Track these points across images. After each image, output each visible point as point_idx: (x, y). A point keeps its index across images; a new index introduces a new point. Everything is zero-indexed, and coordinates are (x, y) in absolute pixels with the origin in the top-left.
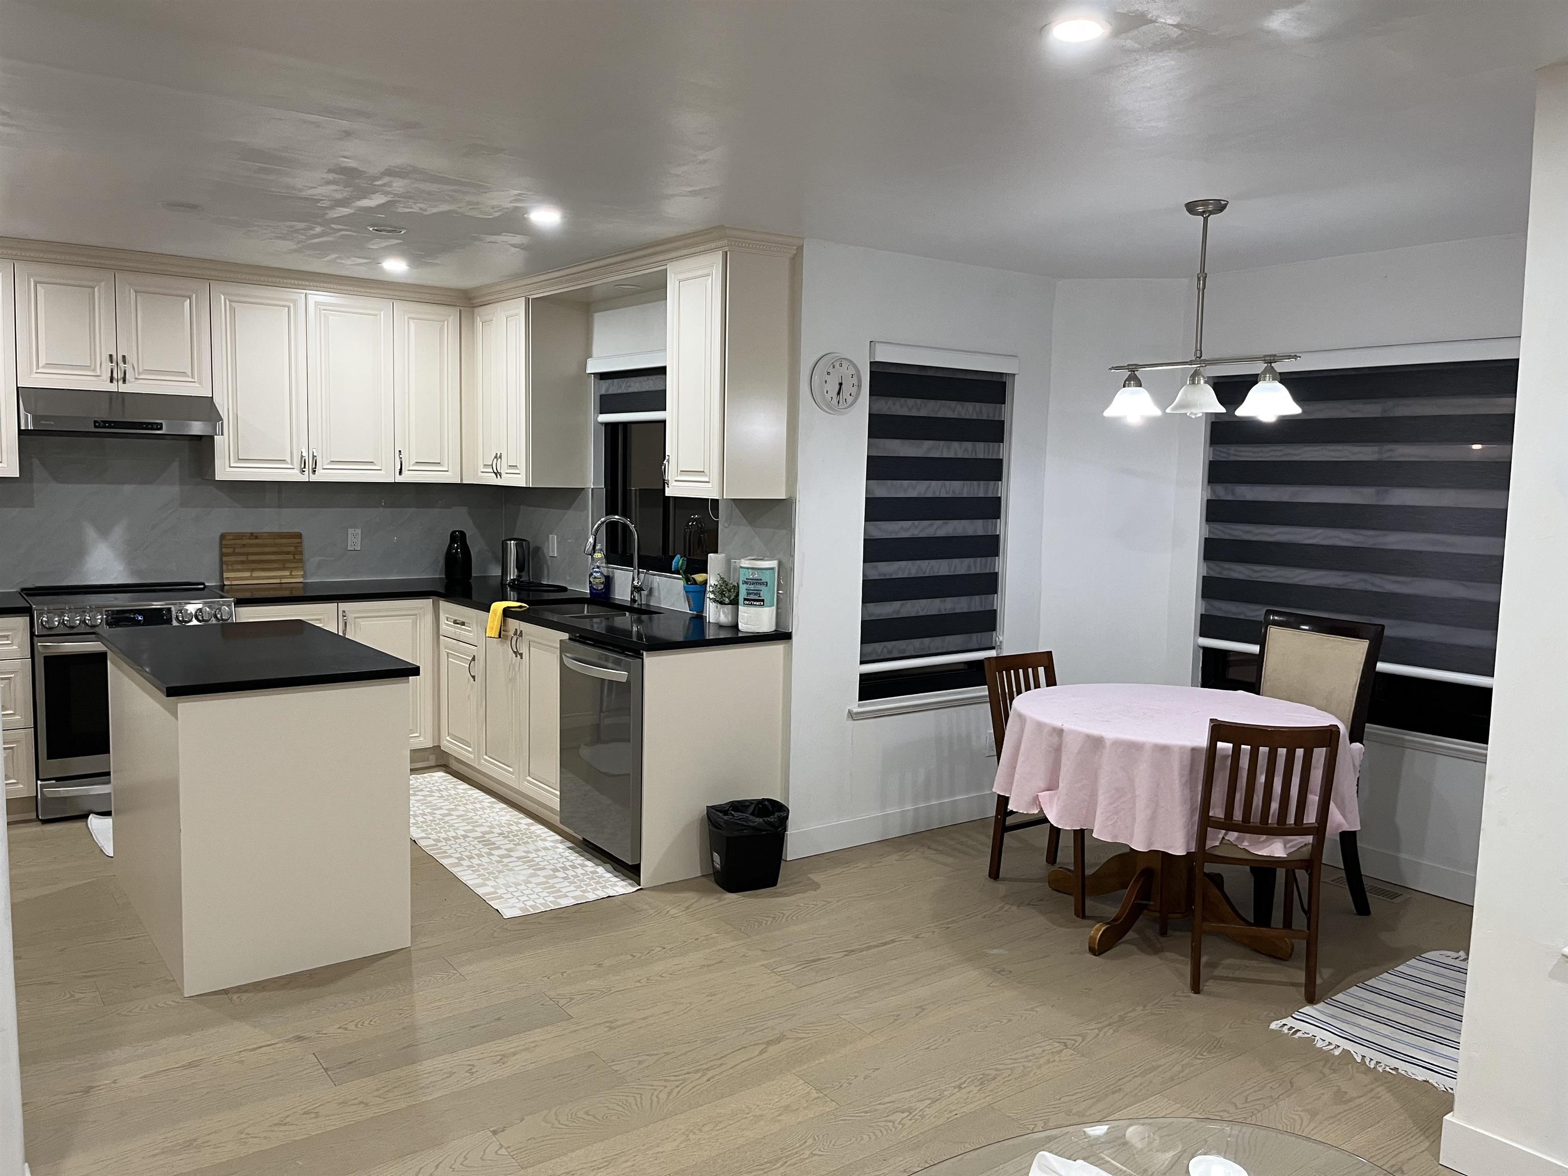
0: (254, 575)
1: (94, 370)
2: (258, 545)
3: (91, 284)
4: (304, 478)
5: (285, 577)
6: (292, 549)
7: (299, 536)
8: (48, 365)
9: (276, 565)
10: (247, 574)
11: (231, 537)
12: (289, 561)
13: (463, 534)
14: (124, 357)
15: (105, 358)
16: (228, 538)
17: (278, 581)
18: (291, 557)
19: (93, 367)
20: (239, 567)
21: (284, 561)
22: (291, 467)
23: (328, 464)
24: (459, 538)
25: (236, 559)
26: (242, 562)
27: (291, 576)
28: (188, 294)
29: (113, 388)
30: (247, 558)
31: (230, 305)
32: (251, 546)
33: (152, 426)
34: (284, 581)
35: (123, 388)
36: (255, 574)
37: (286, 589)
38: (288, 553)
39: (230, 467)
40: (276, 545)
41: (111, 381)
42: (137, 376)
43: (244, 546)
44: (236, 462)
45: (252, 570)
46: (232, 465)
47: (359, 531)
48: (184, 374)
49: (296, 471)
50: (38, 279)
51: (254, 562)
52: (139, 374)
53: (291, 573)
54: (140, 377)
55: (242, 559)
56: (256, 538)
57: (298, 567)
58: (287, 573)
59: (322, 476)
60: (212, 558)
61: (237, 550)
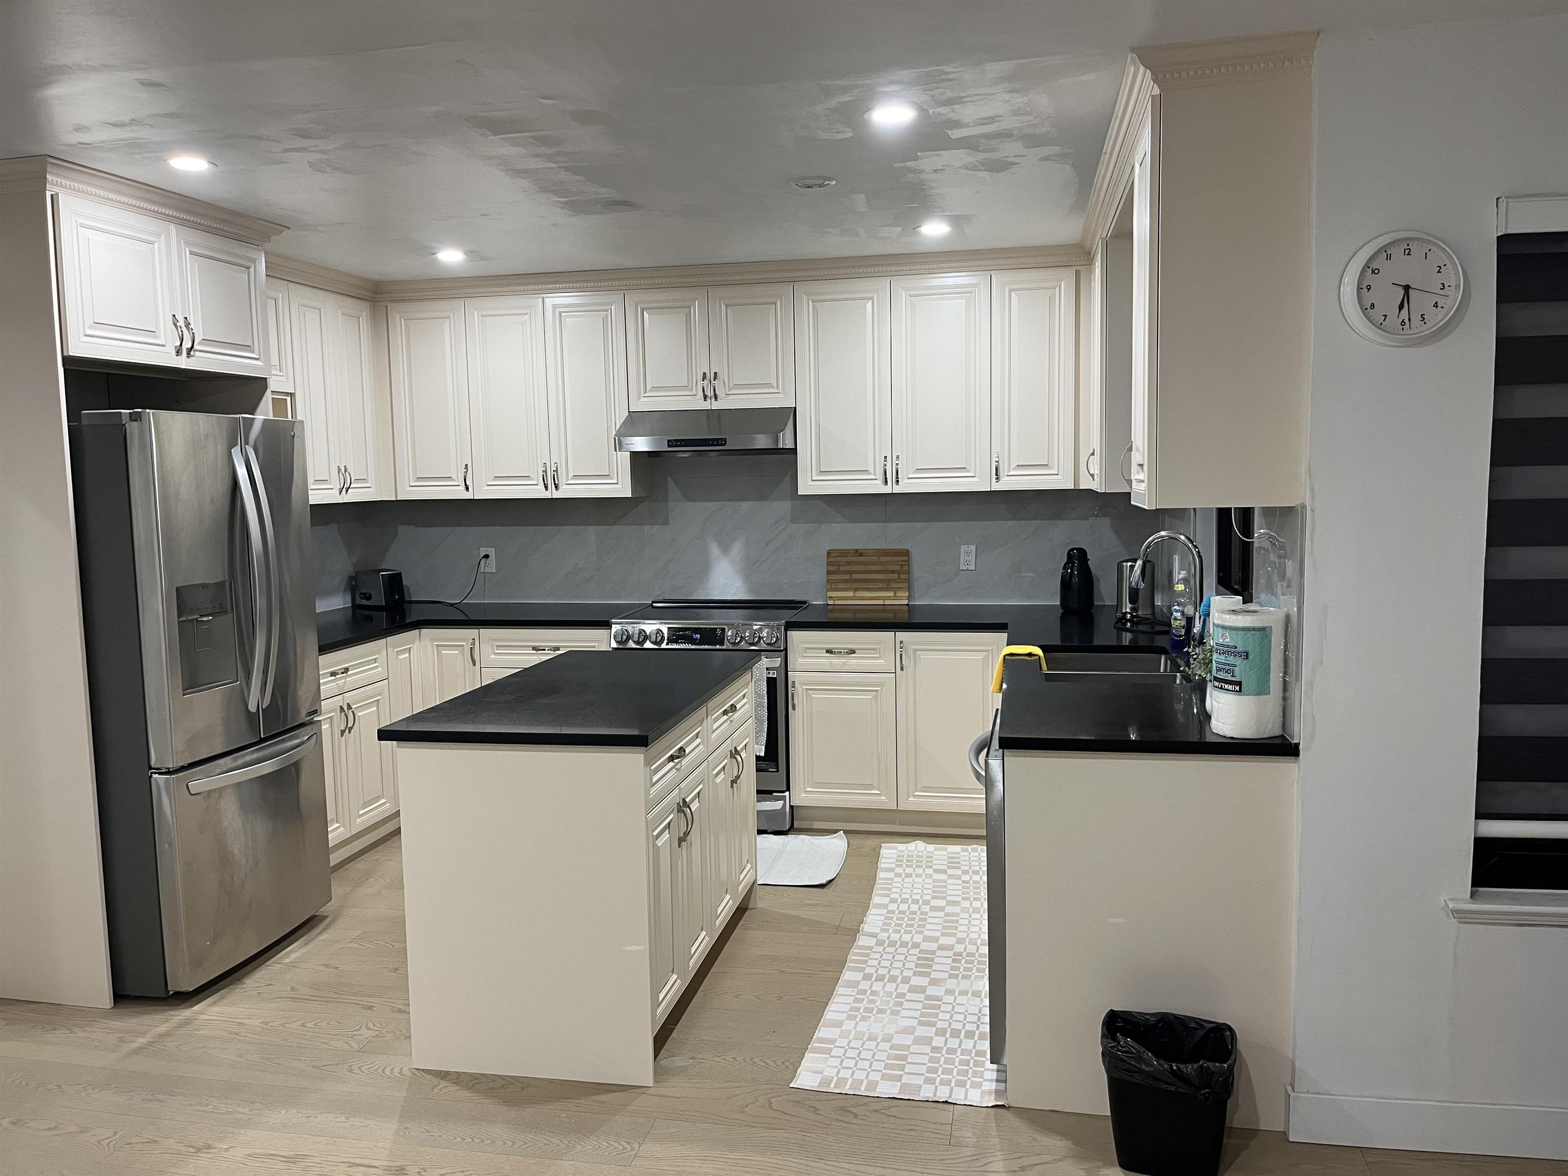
0: (856, 595)
1: (692, 389)
2: (861, 563)
3: (688, 303)
4: (887, 490)
5: (889, 598)
6: (897, 568)
7: (907, 553)
8: (654, 388)
9: (880, 585)
10: (850, 594)
11: (836, 554)
12: (893, 580)
13: (1082, 553)
14: (716, 373)
15: (700, 376)
16: (833, 555)
17: (881, 602)
18: (895, 576)
19: (690, 387)
20: (842, 586)
21: (888, 581)
22: (874, 477)
23: (914, 473)
24: (1078, 558)
25: (838, 578)
26: (846, 581)
27: (896, 597)
28: (774, 300)
29: (706, 405)
30: (851, 576)
31: (814, 306)
32: (856, 563)
33: (718, 442)
34: (887, 602)
35: (716, 405)
36: (859, 594)
37: (889, 611)
38: (893, 572)
39: (813, 481)
40: (882, 563)
41: (705, 400)
42: (727, 393)
43: (848, 563)
44: (819, 475)
45: (856, 590)
46: (814, 479)
47: (973, 548)
48: (769, 385)
49: (880, 482)
50: (644, 306)
51: (857, 581)
52: (730, 389)
53: (895, 593)
54: (729, 393)
55: (845, 578)
56: (861, 555)
57: (902, 588)
58: (891, 594)
59: (907, 486)
60: (819, 574)
61: (842, 568)
